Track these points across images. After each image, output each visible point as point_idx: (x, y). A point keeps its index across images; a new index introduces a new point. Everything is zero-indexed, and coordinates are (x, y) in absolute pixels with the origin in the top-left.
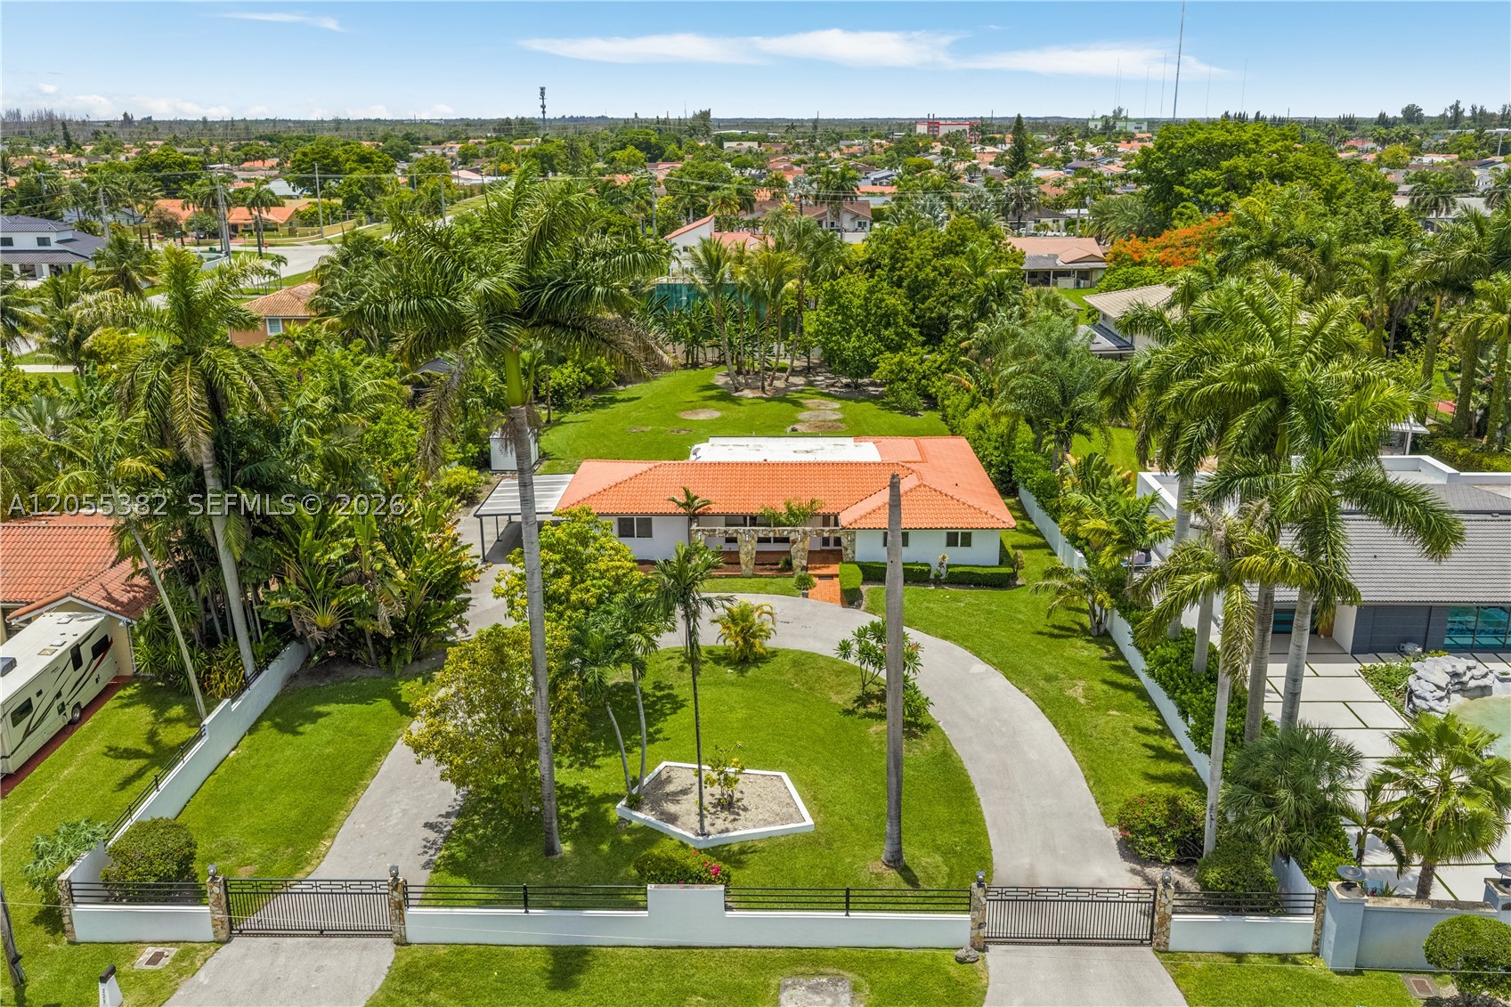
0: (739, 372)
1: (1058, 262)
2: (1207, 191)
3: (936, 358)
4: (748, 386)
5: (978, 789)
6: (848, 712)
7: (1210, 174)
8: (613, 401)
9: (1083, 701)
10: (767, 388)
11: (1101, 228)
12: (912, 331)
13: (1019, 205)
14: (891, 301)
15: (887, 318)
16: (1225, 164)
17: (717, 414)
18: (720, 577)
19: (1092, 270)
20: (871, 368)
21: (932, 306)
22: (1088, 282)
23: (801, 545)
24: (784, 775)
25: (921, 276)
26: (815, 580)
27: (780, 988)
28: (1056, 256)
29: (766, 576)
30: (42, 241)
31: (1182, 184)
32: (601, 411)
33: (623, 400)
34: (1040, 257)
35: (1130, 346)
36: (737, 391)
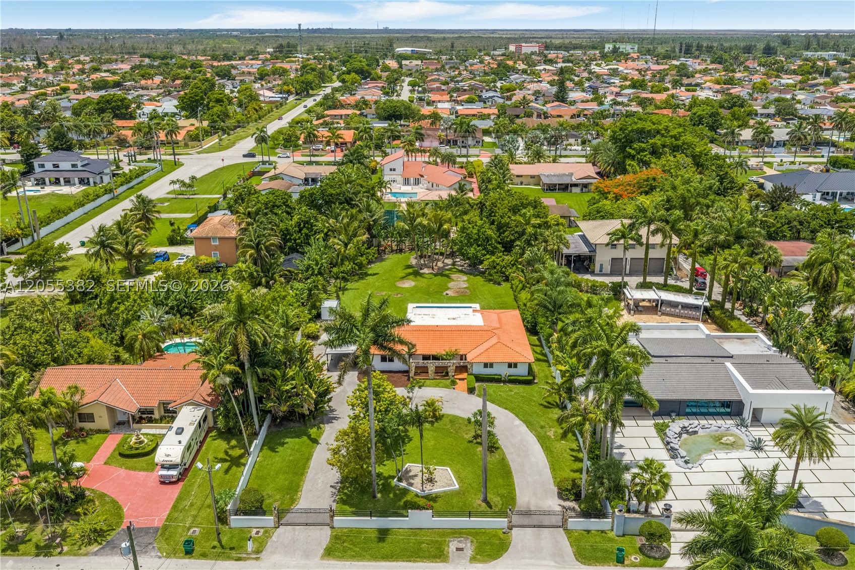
0: (421, 257)
1: (573, 178)
2: (641, 154)
3: (508, 258)
4: (426, 266)
5: (513, 472)
6: (470, 442)
7: (643, 145)
8: (366, 275)
9: (553, 437)
10: (435, 267)
12: (499, 246)
13: (556, 140)
14: (490, 232)
15: (488, 239)
16: (651, 141)
17: (413, 284)
18: (421, 379)
19: (589, 184)
20: (481, 262)
21: (508, 236)
22: (587, 190)
23: (452, 369)
24: (448, 469)
25: (503, 221)
26: (457, 381)
27: (449, 542)
28: (572, 175)
29: (439, 379)
30: (73, 166)
31: (631, 148)
32: (362, 281)
33: (371, 275)
34: (565, 175)
35: (595, 251)
36: (421, 269)
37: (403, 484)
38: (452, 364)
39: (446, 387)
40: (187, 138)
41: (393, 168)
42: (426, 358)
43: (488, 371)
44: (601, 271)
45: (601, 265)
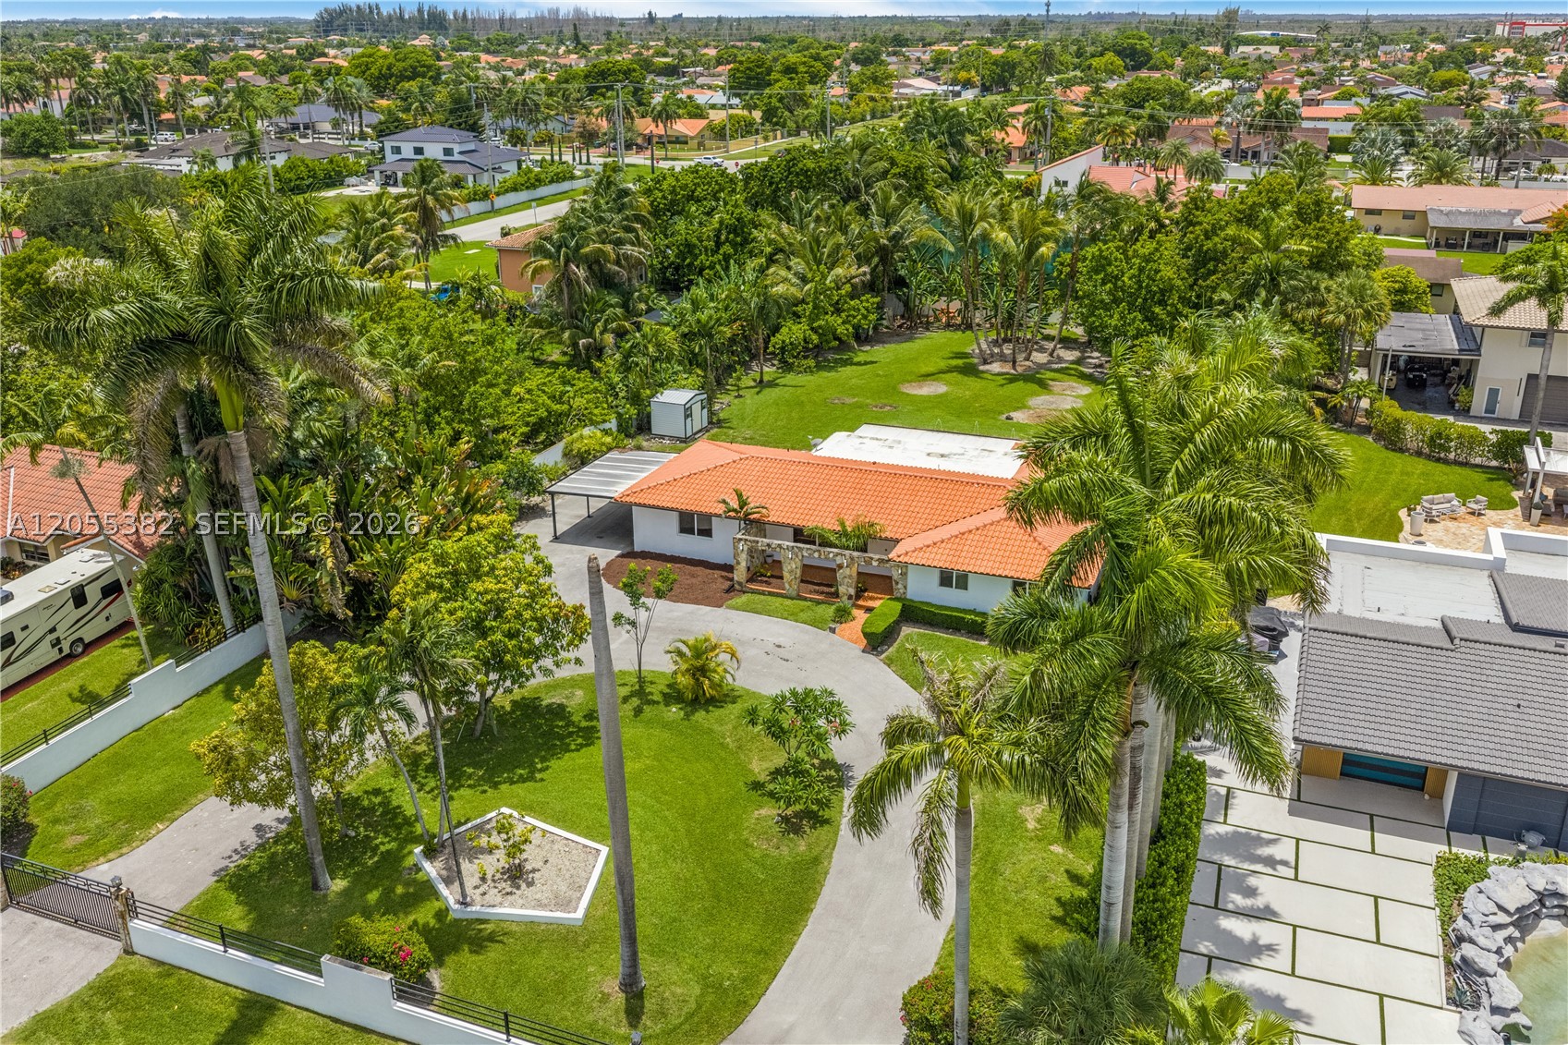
1: (1515, 220)
4: (1001, 358)
5: (819, 909)
6: (757, 786)
8: (847, 362)
9: (1031, 825)
17: (943, 389)
18: (763, 593)
23: (847, 571)
24: (603, 850)
26: (855, 612)
28: (1518, 212)
29: (811, 600)
30: (448, 152)
32: (825, 374)
33: (856, 364)
34: (1499, 213)
35: (1478, 350)
36: (985, 362)
37: (431, 869)
39: (816, 623)
40: (707, 133)
41: (1061, 179)
42: (801, 536)
44: (1490, 409)
45: (1494, 393)
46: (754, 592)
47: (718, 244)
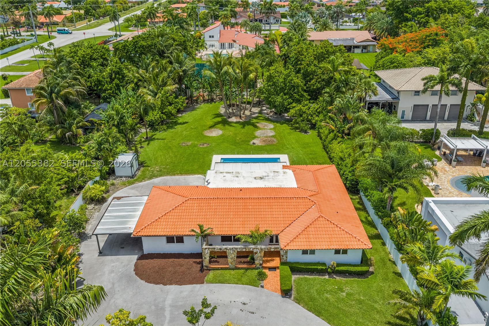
0: (230, 106)
1: (355, 42)
2: (418, 16)
3: (314, 106)
4: (234, 115)
7: (420, 9)
8: (176, 123)
10: (242, 115)
11: (370, 26)
12: (305, 94)
13: (338, 16)
14: (296, 80)
15: (294, 87)
16: (427, 5)
17: (220, 132)
18: (218, 269)
19: (368, 45)
20: (287, 110)
21: (315, 84)
22: (366, 50)
23: (259, 255)
25: (309, 70)
26: (266, 271)
28: (353, 39)
29: (242, 268)
31: (407, 12)
32: (171, 130)
33: (181, 124)
34: (347, 39)
35: (397, 98)
36: (229, 117)
38: (259, 249)
39: (253, 284)
40: (65, 20)
41: (212, 35)
42: (226, 239)
43: (308, 258)
44: (403, 117)
45: (403, 112)
46: (214, 269)
47: (112, 80)
